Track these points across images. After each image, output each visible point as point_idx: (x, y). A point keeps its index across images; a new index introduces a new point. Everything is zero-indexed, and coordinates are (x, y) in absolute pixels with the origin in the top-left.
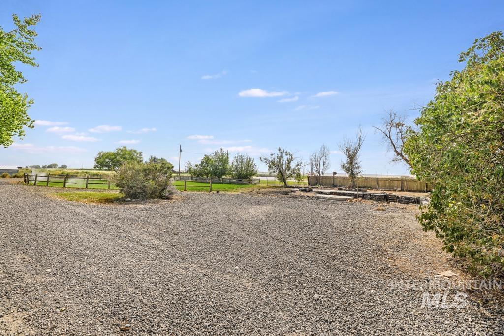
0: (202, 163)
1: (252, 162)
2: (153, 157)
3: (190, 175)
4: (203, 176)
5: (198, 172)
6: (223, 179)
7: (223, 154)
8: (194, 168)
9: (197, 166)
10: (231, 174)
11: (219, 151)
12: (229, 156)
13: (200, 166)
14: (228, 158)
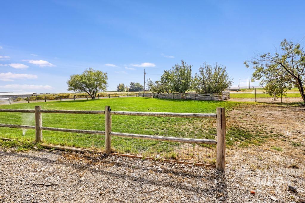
0: (163, 79)
1: (223, 73)
2: (132, 82)
3: (151, 92)
4: (163, 92)
5: (159, 88)
6: (186, 94)
7: (185, 67)
8: (155, 85)
9: (157, 82)
10: (195, 88)
11: (180, 64)
12: (191, 68)
13: (160, 83)
14: (191, 70)
